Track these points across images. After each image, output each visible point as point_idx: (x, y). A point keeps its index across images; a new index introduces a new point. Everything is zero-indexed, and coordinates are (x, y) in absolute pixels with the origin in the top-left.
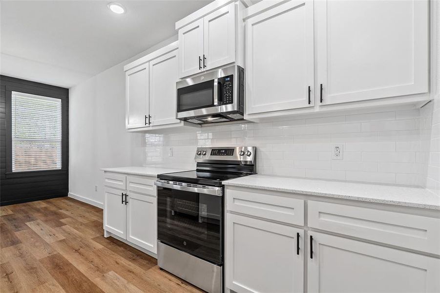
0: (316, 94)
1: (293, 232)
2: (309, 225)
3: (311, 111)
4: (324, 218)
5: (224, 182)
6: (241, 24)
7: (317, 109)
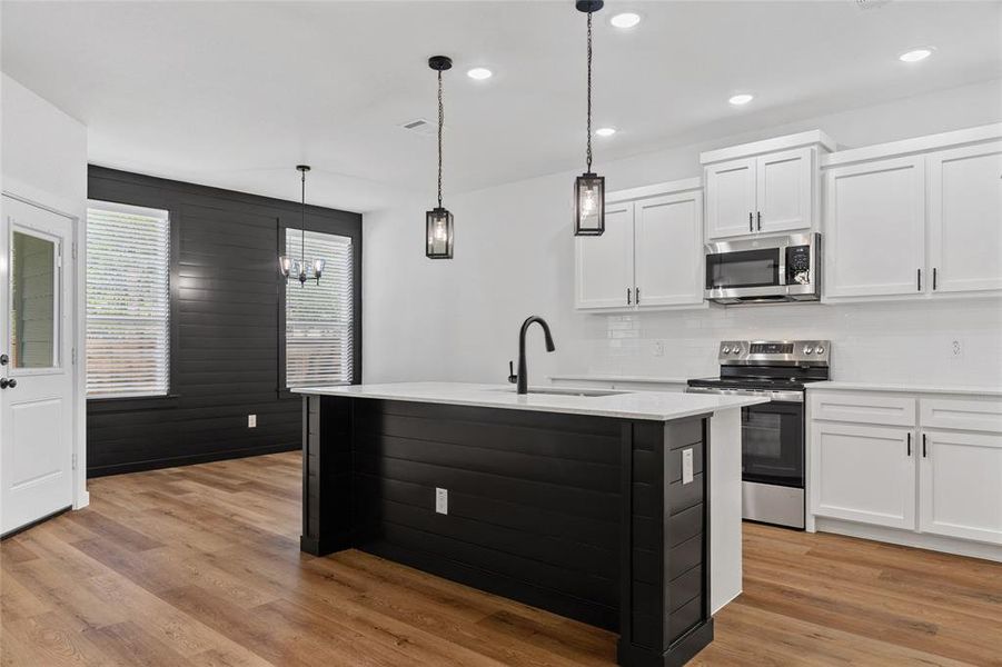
0: (927, 280)
1: (903, 435)
2: (921, 424)
3: (922, 298)
4: (938, 416)
5: (806, 385)
6: (818, 172)
7: (929, 296)
